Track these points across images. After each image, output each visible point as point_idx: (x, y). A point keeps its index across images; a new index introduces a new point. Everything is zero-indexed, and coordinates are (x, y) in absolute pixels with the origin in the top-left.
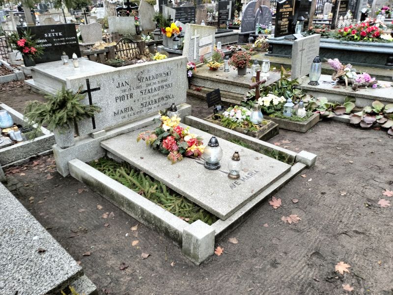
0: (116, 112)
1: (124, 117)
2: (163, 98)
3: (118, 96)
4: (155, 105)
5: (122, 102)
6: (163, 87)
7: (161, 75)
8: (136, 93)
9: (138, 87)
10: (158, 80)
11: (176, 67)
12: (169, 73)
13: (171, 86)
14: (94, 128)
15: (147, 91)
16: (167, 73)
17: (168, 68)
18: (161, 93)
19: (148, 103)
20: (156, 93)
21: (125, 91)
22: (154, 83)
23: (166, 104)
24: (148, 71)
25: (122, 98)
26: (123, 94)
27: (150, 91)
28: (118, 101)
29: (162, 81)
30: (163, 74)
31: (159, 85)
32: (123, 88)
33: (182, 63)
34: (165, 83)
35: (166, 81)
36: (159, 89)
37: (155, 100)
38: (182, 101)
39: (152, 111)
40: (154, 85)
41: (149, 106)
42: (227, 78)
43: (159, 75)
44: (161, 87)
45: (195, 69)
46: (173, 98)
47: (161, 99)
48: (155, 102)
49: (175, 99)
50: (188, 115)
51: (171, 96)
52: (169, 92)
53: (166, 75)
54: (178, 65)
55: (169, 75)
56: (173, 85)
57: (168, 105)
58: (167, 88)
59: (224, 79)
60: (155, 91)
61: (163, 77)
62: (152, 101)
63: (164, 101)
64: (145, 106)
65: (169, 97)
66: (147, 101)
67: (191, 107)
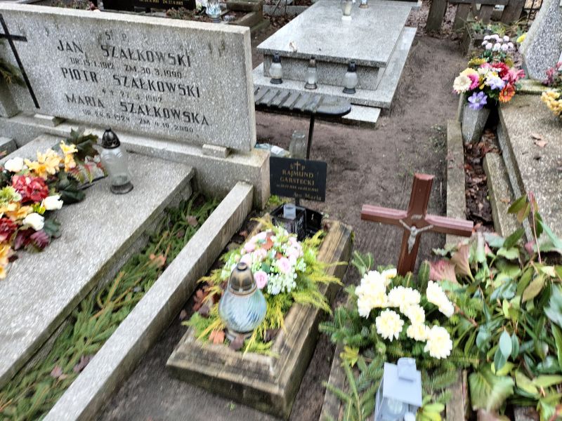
0: (71, 97)
1: (88, 113)
2: (175, 114)
3: (66, 65)
4: (161, 121)
5: (77, 81)
6: (171, 88)
7: (161, 57)
8: (104, 75)
9: (106, 65)
10: (156, 64)
11: (207, 51)
12: (185, 59)
14: (37, 106)
15: (129, 81)
16: (180, 60)
17: (181, 47)
18: (171, 100)
19: (136, 108)
20: (156, 94)
21: (77, 62)
22: (147, 71)
23: (186, 129)
24: (124, 36)
25: (75, 74)
26: (73, 66)
27: (138, 83)
28: (68, 75)
29: (166, 72)
30: (166, 57)
31: (159, 79)
32: (73, 55)
33: (223, 44)
34: (175, 81)
35: (178, 74)
36: (161, 87)
37: (155, 108)
38: (237, 144)
39: (150, 128)
40: (146, 74)
41: (142, 115)
42: (538, 159)
43: (154, 54)
44: (165, 85)
45: (503, 95)
46: (207, 124)
47: (170, 113)
48: (157, 113)
49: (212, 129)
50: (248, 183)
51: (200, 119)
52: (191, 104)
53: (178, 63)
54: (210, 48)
55: (185, 65)
56: (201, 93)
57: (193, 136)
58: (185, 94)
59: (523, 157)
60: (151, 89)
61: (169, 65)
62: (146, 107)
63: (182, 122)
64: (131, 111)
65: (195, 119)
66: (135, 101)
67: (259, 169)
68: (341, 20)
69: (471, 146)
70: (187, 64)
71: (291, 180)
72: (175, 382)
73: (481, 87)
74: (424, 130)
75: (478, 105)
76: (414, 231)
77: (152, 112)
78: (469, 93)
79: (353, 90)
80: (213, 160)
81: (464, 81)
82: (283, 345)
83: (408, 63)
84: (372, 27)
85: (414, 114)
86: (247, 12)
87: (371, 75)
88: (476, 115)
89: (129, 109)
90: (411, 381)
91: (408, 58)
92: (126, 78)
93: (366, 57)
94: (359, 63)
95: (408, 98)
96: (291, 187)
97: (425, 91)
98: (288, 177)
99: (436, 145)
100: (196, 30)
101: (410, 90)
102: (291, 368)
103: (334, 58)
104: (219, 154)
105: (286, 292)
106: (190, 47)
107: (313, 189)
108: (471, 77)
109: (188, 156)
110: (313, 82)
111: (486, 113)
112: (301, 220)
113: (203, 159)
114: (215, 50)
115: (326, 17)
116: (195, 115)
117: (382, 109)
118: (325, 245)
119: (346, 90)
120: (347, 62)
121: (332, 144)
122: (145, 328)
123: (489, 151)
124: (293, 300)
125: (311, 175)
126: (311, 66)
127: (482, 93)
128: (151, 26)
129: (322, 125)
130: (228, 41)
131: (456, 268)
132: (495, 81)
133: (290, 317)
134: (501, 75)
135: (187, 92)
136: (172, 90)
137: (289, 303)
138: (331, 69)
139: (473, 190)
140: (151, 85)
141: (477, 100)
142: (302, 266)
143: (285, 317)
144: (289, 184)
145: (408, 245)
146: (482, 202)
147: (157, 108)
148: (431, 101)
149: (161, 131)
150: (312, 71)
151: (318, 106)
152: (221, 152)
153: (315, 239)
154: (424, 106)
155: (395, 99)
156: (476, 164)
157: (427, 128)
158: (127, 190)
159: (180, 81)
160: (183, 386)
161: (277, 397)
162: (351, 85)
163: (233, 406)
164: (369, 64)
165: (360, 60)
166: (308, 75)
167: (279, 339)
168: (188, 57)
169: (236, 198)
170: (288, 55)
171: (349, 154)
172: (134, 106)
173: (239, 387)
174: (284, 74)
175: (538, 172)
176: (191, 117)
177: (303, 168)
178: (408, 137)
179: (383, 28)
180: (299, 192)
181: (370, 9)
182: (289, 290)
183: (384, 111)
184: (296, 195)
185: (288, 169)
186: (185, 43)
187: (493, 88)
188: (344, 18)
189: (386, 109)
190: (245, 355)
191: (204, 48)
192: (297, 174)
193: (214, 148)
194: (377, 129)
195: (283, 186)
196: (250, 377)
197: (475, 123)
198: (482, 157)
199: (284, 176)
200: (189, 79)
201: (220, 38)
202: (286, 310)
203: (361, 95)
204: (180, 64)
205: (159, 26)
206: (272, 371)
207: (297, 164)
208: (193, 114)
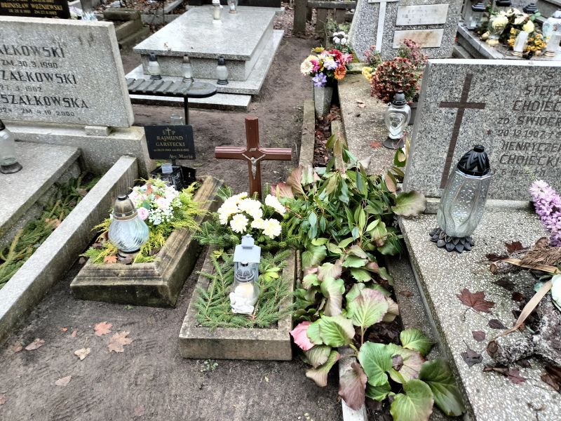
2: (56, 100)
4: (43, 108)
6: (49, 77)
7: (36, 51)
10: (32, 57)
11: (78, 43)
12: (59, 51)
13: (71, 79)
15: (8, 74)
16: (54, 52)
17: (54, 41)
18: (49, 88)
19: (17, 99)
20: (35, 84)
22: (24, 64)
23: (67, 114)
27: (17, 76)
29: (43, 64)
30: (41, 50)
31: (37, 70)
33: (92, 37)
34: (51, 71)
35: (54, 65)
36: (39, 77)
37: (35, 97)
38: (116, 122)
39: (34, 116)
40: (24, 67)
41: (24, 105)
42: (358, 116)
43: (29, 48)
44: (43, 75)
45: (338, 74)
46: (87, 107)
47: (51, 101)
48: (38, 102)
49: (92, 111)
50: (131, 156)
51: (79, 103)
52: (69, 90)
53: (52, 55)
54: (80, 40)
55: (59, 57)
56: (77, 80)
57: (75, 119)
58: (62, 82)
59: (348, 116)
60: (29, 80)
61: (44, 57)
62: (27, 96)
63: (62, 107)
64: (13, 102)
65: (75, 103)
66: (16, 93)
67: (139, 142)
68: (212, 24)
69: (322, 118)
70: (61, 55)
71: (165, 144)
72: (79, 302)
73: (322, 70)
74: (287, 110)
75: (320, 83)
76: (253, 160)
77: (33, 102)
78: (313, 75)
79: (226, 81)
80: (96, 139)
81: (308, 66)
82: (164, 255)
83: (276, 59)
84: (239, 28)
85: (280, 99)
86: (125, 21)
87: (239, 68)
88: (323, 92)
89: (10, 101)
90: (250, 248)
91: (276, 56)
92: (4, 72)
93: (233, 52)
94: (227, 58)
95: (276, 87)
96: (167, 150)
97: (289, 81)
98: (163, 141)
99: (297, 121)
100: (66, 25)
101: (278, 81)
102: (172, 269)
103: (205, 54)
104: (101, 133)
105: (166, 222)
106: (62, 41)
107: (185, 150)
108: (313, 62)
109: (72, 137)
110: (189, 76)
111: (329, 90)
112: (178, 175)
113: (87, 139)
114: (85, 41)
115: (199, 22)
116: (74, 100)
117: (252, 96)
118: (200, 192)
119: (220, 82)
120: (216, 57)
121: (210, 126)
122: (47, 262)
123: (334, 120)
124: (172, 228)
125: (181, 138)
126: (185, 62)
127: (322, 74)
128: (23, 24)
129: (201, 112)
130: (95, 33)
131: (293, 189)
132: (330, 63)
133: (170, 239)
134: (335, 58)
135: (64, 81)
136: (50, 80)
137: (169, 230)
138: (204, 64)
139: (321, 149)
140: (29, 76)
141: (319, 80)
142: (178, 204)
143: (166, 240)
144: (165, 147)
145: (252, 172)
146: (327, 156)
147: (37, 96)
148: (295, 88)
149: (43, 118)
150: (187, 66)
151: (188, 90)
152: (102, 131)
153: (191, 188)
154: (289, 92)
155: (263, 88)
156: (326, 131)
157: (290, 109)
158: (16, 170)
159: (56, 71)
160: (87, 303)
161: (162, 287)
162: (224, 76)
163: (130, 307)
164: (236, 58)
165: (227, 55)
166: (184, 71)
167: (161, 252)
168: (61, 49)
169: (121, 167)
170: (164, 54)
171: (225, 132)
172: (16, 98)
173: (132, 288)
174: (162, 71)
175: (357, 125)
176: (71, 102)
177: (174, 132)
178: (274, 116)
179: (249, 29)
180: (174, 153)
181: (239, 14)
182: (168, 220)
183: (254, 98)
184: (172, 157)
185: (161, 135)
186: (56, 37)
187: (328, 69)
188: (215, 22)
189: (257, 96)
190: (134, 265)
191: (74, 40)
192: (169, 138)
193: (95, 128)
194: (249, 112)
195: (159, 150)
196: (140, 279)
197: (323, 99)
198: (329, 125)
199: (159, 141)
200: (65, 68)
201: (88, 32)
202: (167, 235)
203: (233, 85)
204: (55, 56)
205: (31, 24)
206: (157, 271)
207: (168, 130)
208: (72, 99)
